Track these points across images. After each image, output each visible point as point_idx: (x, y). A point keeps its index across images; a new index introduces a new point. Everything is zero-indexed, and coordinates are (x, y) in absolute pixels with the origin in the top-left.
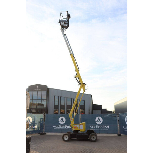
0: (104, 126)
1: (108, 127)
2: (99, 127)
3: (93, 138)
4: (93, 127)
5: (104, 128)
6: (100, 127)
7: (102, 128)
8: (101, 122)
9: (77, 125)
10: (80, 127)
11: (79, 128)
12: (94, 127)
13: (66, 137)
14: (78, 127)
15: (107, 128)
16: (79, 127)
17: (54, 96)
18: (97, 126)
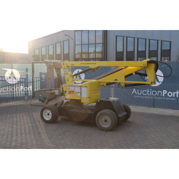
0: (165, 92)
1: (176, 94)
2: (154, 93)
3: (106, 121)
4: (140, 93)
5: (166, 95)
6: (157, 93)
7: (160, 96)
8: (159, 82)
9: (74, 86)
10: (81, 93)
11: (79, 94)
12: (142, 92)
13: (48, 114)
14: (76, 92)
15: (172, 97)
16: (80, 91)
17: (116, 36)
18: (149, 90)
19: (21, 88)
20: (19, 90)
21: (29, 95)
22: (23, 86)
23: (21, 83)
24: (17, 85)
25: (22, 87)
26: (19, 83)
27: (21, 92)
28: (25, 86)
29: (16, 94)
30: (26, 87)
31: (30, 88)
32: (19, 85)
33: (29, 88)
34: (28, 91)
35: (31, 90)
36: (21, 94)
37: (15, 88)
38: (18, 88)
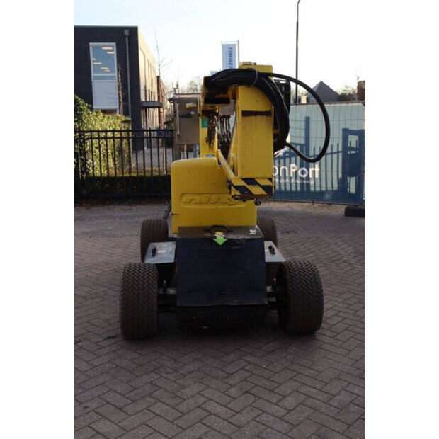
19: (293, 171)
20: (287, 175)
21: (312, 189)
22: (296, 164)
23: (292, 156)
24: (282, 161)
25: (293, 168)
26: (287, 157)
27: (291, 178)
28: (301, 166)
29: (280, 183)
30: (305, 169)
31: (314, 172)
32: (287, 160)
33: (311, 170)
34: (308, 178)
35: (317, 176)
36: (291, 183)
37: (277, 168)
38: (285, 170)
